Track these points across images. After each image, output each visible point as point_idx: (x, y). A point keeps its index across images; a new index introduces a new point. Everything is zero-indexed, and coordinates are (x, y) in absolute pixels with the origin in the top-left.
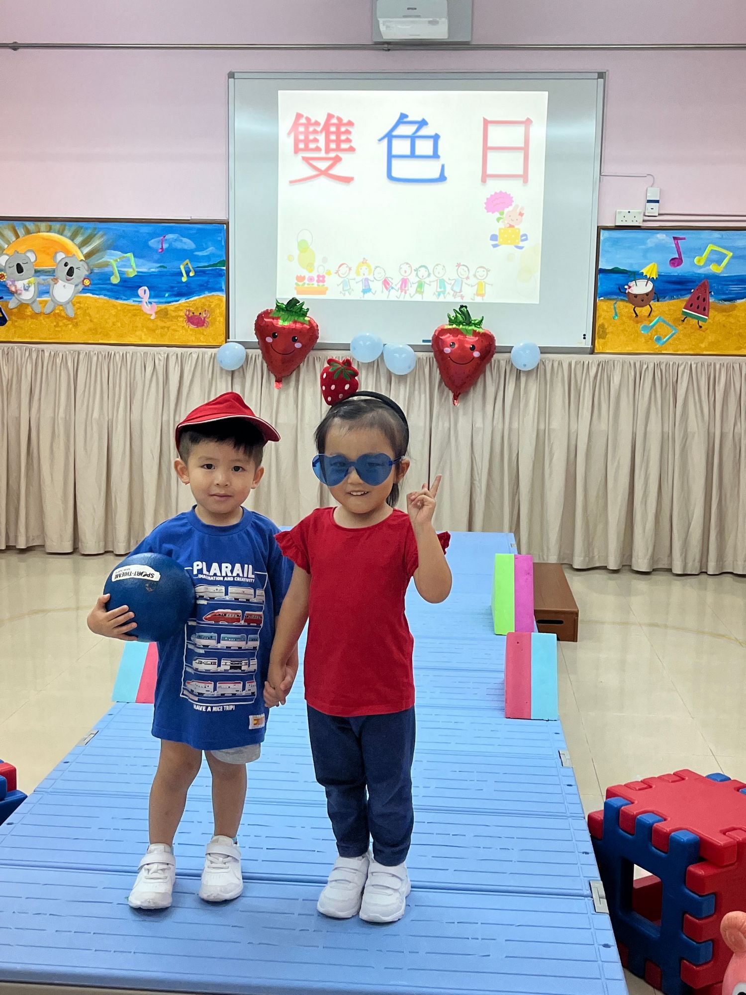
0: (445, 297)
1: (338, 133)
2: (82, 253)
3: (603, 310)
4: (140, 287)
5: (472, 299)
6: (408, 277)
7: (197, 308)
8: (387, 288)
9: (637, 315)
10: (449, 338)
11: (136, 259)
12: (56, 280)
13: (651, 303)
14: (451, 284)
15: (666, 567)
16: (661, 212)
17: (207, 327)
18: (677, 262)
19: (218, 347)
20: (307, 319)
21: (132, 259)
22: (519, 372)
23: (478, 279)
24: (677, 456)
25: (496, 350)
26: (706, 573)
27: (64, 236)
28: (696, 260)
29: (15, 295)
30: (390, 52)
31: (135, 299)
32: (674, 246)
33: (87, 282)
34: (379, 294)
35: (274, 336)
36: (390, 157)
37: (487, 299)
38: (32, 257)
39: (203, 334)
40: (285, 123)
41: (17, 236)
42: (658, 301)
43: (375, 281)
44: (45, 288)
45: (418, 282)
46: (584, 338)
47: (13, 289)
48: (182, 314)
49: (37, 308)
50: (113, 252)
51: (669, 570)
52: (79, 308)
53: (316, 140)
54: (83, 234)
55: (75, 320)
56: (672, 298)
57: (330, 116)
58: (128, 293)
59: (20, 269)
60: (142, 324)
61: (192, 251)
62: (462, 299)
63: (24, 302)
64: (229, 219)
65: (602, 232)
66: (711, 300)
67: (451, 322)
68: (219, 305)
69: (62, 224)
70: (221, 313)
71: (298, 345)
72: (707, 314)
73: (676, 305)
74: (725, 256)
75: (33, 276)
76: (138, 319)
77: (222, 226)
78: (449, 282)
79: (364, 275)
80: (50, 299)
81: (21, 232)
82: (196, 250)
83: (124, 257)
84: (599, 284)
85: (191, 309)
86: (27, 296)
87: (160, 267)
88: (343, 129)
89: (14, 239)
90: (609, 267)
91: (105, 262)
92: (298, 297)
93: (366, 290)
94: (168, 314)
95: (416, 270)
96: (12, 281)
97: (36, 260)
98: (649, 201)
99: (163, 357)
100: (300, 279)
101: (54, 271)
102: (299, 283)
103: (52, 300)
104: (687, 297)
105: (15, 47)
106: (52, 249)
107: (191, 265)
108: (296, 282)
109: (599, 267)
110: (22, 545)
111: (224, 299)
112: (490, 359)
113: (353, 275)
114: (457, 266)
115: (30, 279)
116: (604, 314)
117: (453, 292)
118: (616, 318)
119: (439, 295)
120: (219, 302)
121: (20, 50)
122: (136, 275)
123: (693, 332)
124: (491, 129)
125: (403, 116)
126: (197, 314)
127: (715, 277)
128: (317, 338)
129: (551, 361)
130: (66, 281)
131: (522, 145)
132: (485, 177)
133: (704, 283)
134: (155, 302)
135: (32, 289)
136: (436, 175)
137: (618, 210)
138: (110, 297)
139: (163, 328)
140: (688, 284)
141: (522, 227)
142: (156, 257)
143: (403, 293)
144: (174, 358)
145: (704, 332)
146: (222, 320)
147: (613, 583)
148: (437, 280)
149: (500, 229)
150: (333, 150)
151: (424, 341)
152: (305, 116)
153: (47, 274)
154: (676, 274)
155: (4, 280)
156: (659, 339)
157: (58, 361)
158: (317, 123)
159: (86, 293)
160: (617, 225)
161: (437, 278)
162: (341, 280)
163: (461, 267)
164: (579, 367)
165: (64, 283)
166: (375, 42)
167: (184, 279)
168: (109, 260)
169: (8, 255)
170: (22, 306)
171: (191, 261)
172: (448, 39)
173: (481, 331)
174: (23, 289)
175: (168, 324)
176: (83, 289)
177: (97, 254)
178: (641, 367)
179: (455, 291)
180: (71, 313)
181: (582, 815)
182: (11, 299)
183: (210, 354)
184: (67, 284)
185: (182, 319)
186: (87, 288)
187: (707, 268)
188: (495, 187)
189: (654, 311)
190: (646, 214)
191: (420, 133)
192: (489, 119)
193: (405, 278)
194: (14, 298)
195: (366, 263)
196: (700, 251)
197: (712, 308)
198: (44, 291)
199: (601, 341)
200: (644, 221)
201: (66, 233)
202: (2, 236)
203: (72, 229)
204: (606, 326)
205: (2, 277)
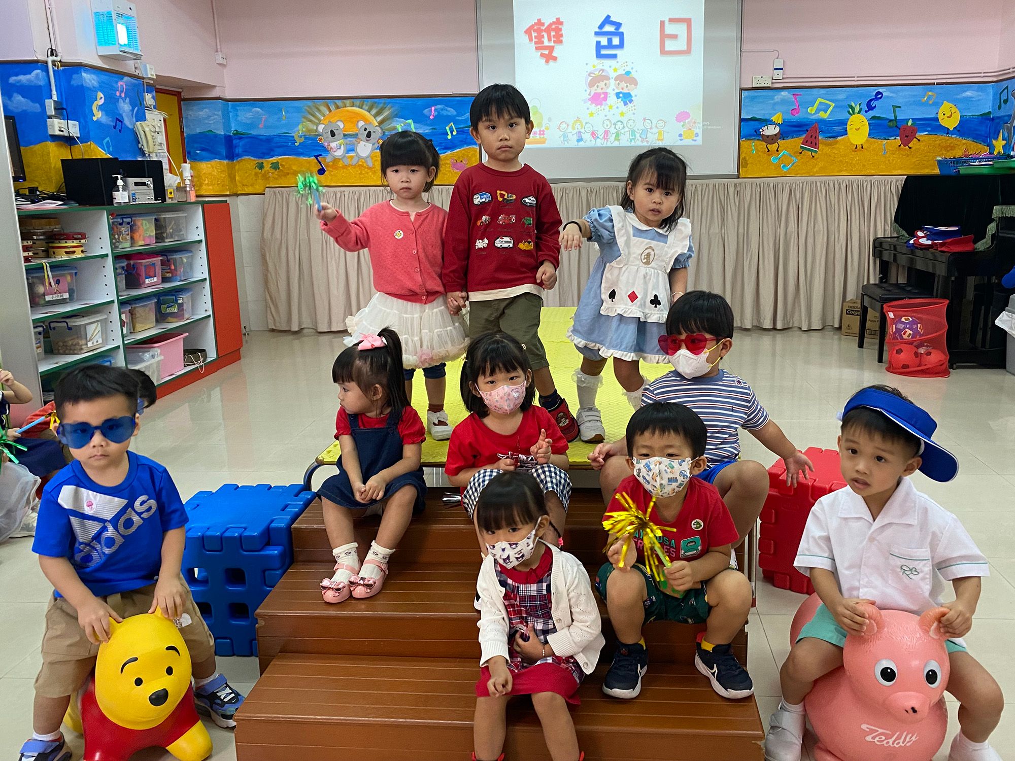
0: (635, 143)
3: (745, 148)
6: (609, 129)
7: (459, 158)
8: (593, 137)
9: (769, 151)
11: (415, 124)
12: (358, 141)
13: (778, 141)
14: (639, 133)
16: (785, 76)
18: (796, 111)
21: (412, 124)
27: (363, 109)
28: (809, 110)
29: (331, 152)
32: (794, 100)
33: (379, 143)
34: (588, 141)
37: (665, 143)
38: (341, 125)
41: (330, 111)
43: (585, 132)
46: (733, 168)
47: (329, 148)
48: (448, 161)
49: (347, 162)
50: (398, 119)
54: (377, 107)
59: (333, 134)
61: (455, 116)
62: (648, 143)
63: (337, 157)
65: (743, 92)
66: (820, 138)
68: (474, 155)
69: (361, 101)
72: (817, 147)
73: (796, 142)
74: (830, 106)
75: (343, 139)
79: (578, 129)
80: (355, 154)
81: (332, 107)
82: (458, 115)
83: (406, 122)
85: (454, 158)
86: (339, 153)
87: (432, 129)
89: (328, 113)
90: (749, 117)
91: (392, 127)
93: (578, 141)
96: (328, 143)
97: (344, 127)
98: (776, 69)
103: (357, 155)
104: (804, 136)
107: (455, 127)
109: (742, 117)
113: (570, 129)
114: (643, 120)
115: (340, 141)
116: (745, 150)
118: (754, 153)
120: (474, 152)
123: (808, 161)
126: (459, 161)
127: (823, 121)
130: (365, 141)
133: (816, 125)
137: (754, 76)
142: (428, 122)
143: (605, 141)
145: (816, 160)
155: (322, 142)
156: (783, 167)
160: (754, 86)
161: (629, 130)
162: (562, 133)
163: (646, 121)
165: (364, 143)
168: (395, 125)
169: (324, 124)
170: (336, 160)
171: (454, 124)
174: (335, 148)
177: (387, 122)
179: (641, 138)
180: (370, 164)
182: (327, 155)
184: (367, 144)
185: (447, 165)
187: (817, 115)
189: (781, 147)
190: (774, 79)
193: (607, 130)
194: (330, 155)
195: (579, 120)
196: (812, 103)
197: (821, 143)
199: (744, 169)
200: (772, 83)
201: (364, 107)
202: (319, 110)
203: (369, 104)
204: (747, 159)
205: (321, 140)
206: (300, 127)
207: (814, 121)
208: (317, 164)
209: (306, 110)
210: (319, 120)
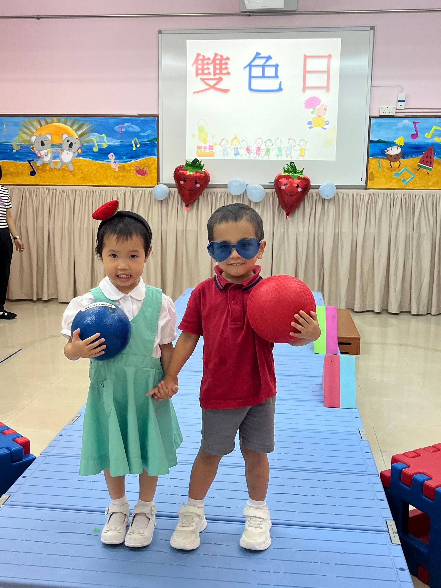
0: (281, 158)
1: (221, 64)
2: (77, 134)
3: (372, 164)
4: (110, 153)
5: (297, 158)
6: (261, 146)
7: (141, 165)
8: (248, 153)
9: (392, 167)
10: (284, 181)
11: (108, 138)
12: (63, 150)
13: (400, 160)
14: (285, 150)
15: (407, 310)
16: (407, 107)
17: (147, 175)
18: (415, 136)
19: (153, 187)
20: (203, 170)
21: (105, 137)
22: (324, 200)
23: (300, 147)
24: (414, 249)
25: (311, 187)
26: (430, 314)
27: (67, 125)
28: (426, 135)
29: (40, 158)
30: (250, 17)
31: (107, 160)
32: (414, 127)
33: (80, 151)
34: (244, 156)
35: (184, 181)
36: (250, 77)
37: (306, 158)
38: (50, 138)
39: (145, 180)
40: (191, 59)
41: (41, 126)
42: (404, 159)
43: (241, 148)
44: (57, 154)
45: (266, 149)
46: (361, 180)
47: (39, 155)
48: (133, 168)
49: (53, 166)
50: (94, 133)
51: (410, 312)
52: (76, 166)
53: (208, 69)
54: (77, 124)
55: (74, 173)
56: (412, 157)
57: (216, 55)
58: (103, 157)
59: (43, 144)
60: (111, 174)
61: (139, 133)
62: (292, 158)
63: (45, 162)
64: (159, 114)
65: (372, 118)
66: (435, 158)
67: (285, 171)
68: (153, 163)
69: (65, 118)
70: (155, 168)
71: (198, 185)
72: (432, 166)
73: (414, 161)
75: (50, 148)
76: (108, 171)
77: (155, 118)
78: (284, 149)
79: (235, 145)
80: (59, 160)
81: (43, 123)
82: (140, 132)
83: (101, 137)
84: (370, 149)
85: (138, 166)
86: (47, 159)
87: (121, 142)
88: (223, 62)
89: (39, 127)
90: (376, 140)
91: (89, 139)
92: (198, 158)
93: (237, 154)
94: (125, 169)
95: (265, 142)
96: (38, 151)
97: (52, 138)
98: (399, 101)
99: (122, 193)
100: (199, 148)
101: (62, 145)
102: (199, 150)
103: (61, 161)
104: (421, 156)
105: (38, 18)
106: (60, 132)
107: (138, 140)
108: (197, 149)
109: (370, 139)
110: (45, 298)
111: (157, 160)
112: (308, 193)
113: (229, 145)
114: (288, 139)
115: (48, 150)
116: (372, 166)
117: (286, 155)
118: (380, 168)
119: (278, 156)
120: (153, 162)
121: (41, 20)
122: (107, 147)
123: (424, 177)
124: (308, 61)
125: (258, 54)
126: (141, 168)
128: (209, 181)
129: (342, 193)
130: (68, 150)
131: (326, 69)
132: (305, 88)
133: (431, 148)
134: (118, 162)
135: (49, 155)
136: (277, 87)
137: (381, 107)
138: (93, 159)
139: (123, 176)
140: (422, 149)
141: (326, 117)
142: (118, 136)
143: (258, 155)
144: (129, 193)
145: (430, 176)
146: (156, 171)
147: (377, 320)
148: (277, 148)
149: (313, 118)
150: (218, 74)
151: (269, 183)
152: (202, 55)
153: (58, 146)
154: (414, 143)
155: (34, 150)
156: (404, 180)
157: (65, 195)
158: (209, 59)
159: (79, 157)
160: (380, 115)
161: (277, 147)
162: (222, 148)
163: (291, 140)
164: (359, 197)
165: (67, 152)
166: (242, 11)
167: (134, 149)
168: (92, 138)
169: (36, 136)
171: (137, 138)
172: (284, 8)
173: (302, 176)
174: (44, 155)
175: (125, 174)
176: (78, 155)
177: (85, 135)
178: (394, 196)
179: (287, 154)
180: (71, 169)
181: (377, 473)
182: (38, 161)
183: (148, 191)
184: (69, 152)
185: (132, 171)
186: (80, 154)
187: (433, 139)
188: (310, 94)
189: (402, 164)
190: (398, 109)
191: (267, 64)
192: (307, 55)
193: (259, 146)
194: (39, 160)
195: (237, 138)
196: (428, 130)
197: (435, 162)
198: (56, 156)
199: (371, 181)
200: (396, 113)
201: (67, 124)
202: (32, 125)
203: (72, 121)
204: (374, 173)
205: (33, 148)
206: (17, 137)
207: (430, 144)
208: (29, 166)
209: (22, 124)
210: (33, 133)
